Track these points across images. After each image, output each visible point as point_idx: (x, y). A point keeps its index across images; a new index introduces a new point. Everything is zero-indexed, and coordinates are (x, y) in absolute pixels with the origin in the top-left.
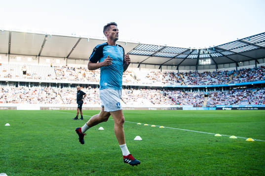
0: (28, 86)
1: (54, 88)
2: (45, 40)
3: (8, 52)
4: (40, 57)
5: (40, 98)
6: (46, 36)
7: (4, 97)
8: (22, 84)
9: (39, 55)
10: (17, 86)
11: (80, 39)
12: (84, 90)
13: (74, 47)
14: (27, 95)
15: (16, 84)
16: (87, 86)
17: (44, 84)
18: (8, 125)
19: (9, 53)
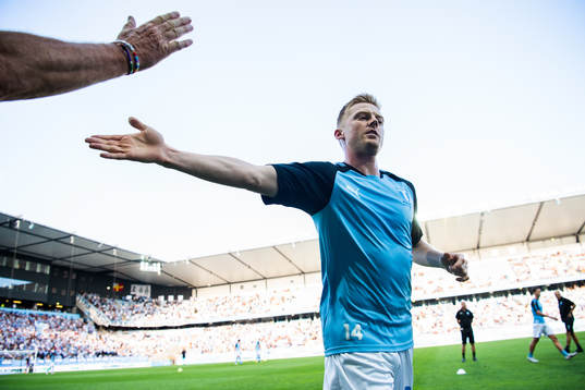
1: (516, 297)
2: (481, 222)
4: (481, 251)
5: (497, 318)
6: (482, 214)
9: (478, 248)
11: (542, 203)
12: (566, 294)
13: (535, 220)
16: (570, 285)
17: (498, 294)
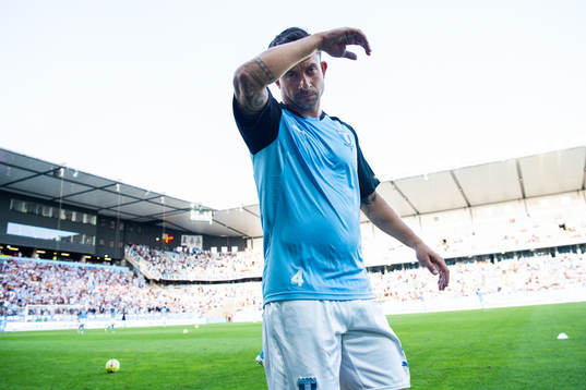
0: (575, 252)
3: (521, 196)
7: (534, 280)
8: (563, 249)
9: (583, 188)
10: (553, 256)
14: (579, 270)
15: (551, 251)
18: (562, 336)
19: (524, 197)
